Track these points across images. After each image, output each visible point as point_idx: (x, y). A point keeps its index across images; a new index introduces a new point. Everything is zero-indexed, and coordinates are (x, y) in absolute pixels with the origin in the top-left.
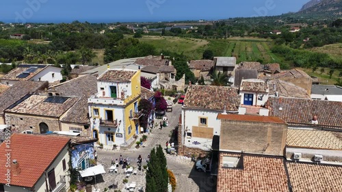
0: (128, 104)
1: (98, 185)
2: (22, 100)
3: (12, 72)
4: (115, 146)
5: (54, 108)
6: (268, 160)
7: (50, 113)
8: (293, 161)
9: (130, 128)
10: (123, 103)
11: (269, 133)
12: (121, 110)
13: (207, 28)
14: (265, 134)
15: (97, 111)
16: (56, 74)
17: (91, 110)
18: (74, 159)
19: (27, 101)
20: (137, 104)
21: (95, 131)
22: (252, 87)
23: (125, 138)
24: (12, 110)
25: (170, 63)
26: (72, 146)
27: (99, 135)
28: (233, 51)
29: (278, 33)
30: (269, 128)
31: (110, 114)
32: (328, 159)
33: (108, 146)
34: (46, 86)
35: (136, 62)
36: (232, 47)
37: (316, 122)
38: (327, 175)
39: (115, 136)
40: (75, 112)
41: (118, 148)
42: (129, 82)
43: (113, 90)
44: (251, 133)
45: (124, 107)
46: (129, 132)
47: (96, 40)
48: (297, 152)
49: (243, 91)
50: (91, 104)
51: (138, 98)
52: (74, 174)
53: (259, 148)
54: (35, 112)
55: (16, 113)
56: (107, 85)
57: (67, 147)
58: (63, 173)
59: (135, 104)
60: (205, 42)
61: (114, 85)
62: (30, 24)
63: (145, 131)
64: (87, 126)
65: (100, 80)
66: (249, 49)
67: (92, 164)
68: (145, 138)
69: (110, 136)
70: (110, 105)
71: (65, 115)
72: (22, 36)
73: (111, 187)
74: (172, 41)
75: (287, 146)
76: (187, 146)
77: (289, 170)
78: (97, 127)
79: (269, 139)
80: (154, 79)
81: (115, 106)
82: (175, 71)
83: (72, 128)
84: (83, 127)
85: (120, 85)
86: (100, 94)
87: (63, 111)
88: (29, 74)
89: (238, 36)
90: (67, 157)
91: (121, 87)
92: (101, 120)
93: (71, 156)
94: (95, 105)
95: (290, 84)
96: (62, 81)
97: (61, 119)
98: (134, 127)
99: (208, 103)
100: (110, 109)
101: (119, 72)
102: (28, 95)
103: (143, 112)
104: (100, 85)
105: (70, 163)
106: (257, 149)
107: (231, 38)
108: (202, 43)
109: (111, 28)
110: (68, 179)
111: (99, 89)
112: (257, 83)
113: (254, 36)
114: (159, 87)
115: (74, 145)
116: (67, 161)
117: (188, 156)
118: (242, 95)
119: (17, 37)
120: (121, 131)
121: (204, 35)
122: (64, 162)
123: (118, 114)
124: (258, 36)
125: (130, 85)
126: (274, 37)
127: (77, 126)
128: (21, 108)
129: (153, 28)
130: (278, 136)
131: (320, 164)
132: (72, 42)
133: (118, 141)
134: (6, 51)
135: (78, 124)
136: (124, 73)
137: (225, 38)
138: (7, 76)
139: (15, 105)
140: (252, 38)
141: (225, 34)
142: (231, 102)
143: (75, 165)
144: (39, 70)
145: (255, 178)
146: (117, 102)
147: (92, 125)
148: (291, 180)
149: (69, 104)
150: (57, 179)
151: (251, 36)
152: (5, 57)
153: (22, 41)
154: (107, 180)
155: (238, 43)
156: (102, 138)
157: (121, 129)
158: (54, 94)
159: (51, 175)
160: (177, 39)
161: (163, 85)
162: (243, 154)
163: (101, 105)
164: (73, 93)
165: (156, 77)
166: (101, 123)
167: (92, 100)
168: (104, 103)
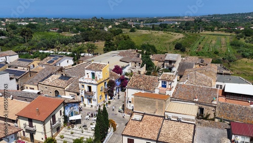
0: (99, 83)
1: (78, 125)
2: (48, 77)
3: (45, 59)
4: (92, 106)
5: (63, 83)
6: (156, 117)
7: (60, 86)
8: (168, 119)
9: (102, 96)
10: (96, 83)
11: (157, 104)
12: (95, 86)
13: (187, 24)
14: (155, 104)
15: (83, 86)
16: (69, 61)
17: (80, 85)
18: (66, 111)
19: (50, 78)
20: (107, 83)
21: (82, 97)
22: (166, 77)
23: (97, 102)
24: (42, 83)
25: (141, 55)
26: (65, 104)
27: (84, 99)
28: (200, 43)
29: (241, 29)
30: (157, 101)
31: (90, 88)
32: (185, 119)
33: (88, 106)
34: (61, 69)
35: (119, 54)
36: (200, 41)
37: (197, 100)
38: (181, 127)
39: (92, 100)
40: (73, 85)
41: (94, 107)
42: (101, 71)
43: (93, 74)
44: (148, 103)
45: (97, 85)
46: (101, 99)
47: (102, 35)
48: (170, 115)
49: (161, 79)
50: (80, 82)
51: (107, 80)
52: (66, 118)
53: (152, 111)
54: (53, 85)
55: (43, 84)
56: (90, 72)
57: (62, 104)
58: (60, 117)
59: (105, 83)
60: (181, 36)
61: (94, 72)
62: (64, 19)
63: (111, 99)
64: (78, 94)
65: (86, 69)
66: (214, 42)
67: (77, 114)
68: (109, 102)
69: (90, 100)
70: (90, 83)
71: (68, 87)
72: (57, 29)
73: (84, 126)
74: (156, 35)
75: (165, 112)
76: (129, 108)
77: (164, 123)
78: (83, 95)
79: (157, 107)
80: (127, 66)
81: (92, 84)
82: (141, 62)
83: (70, 95)
84: (76, 94)
85: (97, 72)
86: (86, 76)
87: (67, 85)
88: (54, 61)
89: (209, 31)
90: (62, 109)
91: (97, 73)
92: (85, 91)
93: (64, 109)
94: (83, 83)
95: (203, 75)
96: (73, 65)
97: (65, 89)
98: (104, 96)
99: (141, 85)
100: (90, 85)
101: (98, 64)
102: (51, 75)
103: (109, 88)
104: (86, 71)
105: (64, 112)
106: (151, 112)
107: (204, 32)
108: (179, 36)
109: (117, 24)
110: (62, 120)
111: (86, 74)
112: (171, 75)
113: (222, 31)
114: (130, 72)
115: (66, 103)
116: (62, 111)
117: (129, 114)
118: (161, 81)
119: (54, 31)
120: (96, 98)
121: (184, 29)
122: (61, 111)
123: (94, 88)
124: (226, 31)
125: (101, 72)
126: (237, 32)
127: (73, 94)
128: (46, 82)
129: (148, 23)
130: (161, 106)
131: (181, 122)
132: (86, 36)
133: (94, 103)
134: (45, 43)
135: (74, 92)
136: (100, 65)
137: (199, 32)
138: (42, 62)
139: (44, 80)
140: (220, 33)
141: (199, 29)
142: (153, 85)
143: (67, 114)
144: (60, 59)
145: (145, 126)
146: (94, 82)
147: (81, 93)
148: (162, 128)
149: (71, 81)
150: (57, 119)
151: (220, 31)
152: (44, 47)
153: (57, 33)
154: (83, 123)
155: (207, 37)
156: (86, 100)
157: (95, 96)
158: (64, 74)
159: (54, 117)
160: (161, 33)
161: (132, 70)
162: (144, 114)
163: (85, 83)
164: (74, 74)
165: (129, 65)
166: (85, 93)
167: (81, 80)
168: (87, 82)
